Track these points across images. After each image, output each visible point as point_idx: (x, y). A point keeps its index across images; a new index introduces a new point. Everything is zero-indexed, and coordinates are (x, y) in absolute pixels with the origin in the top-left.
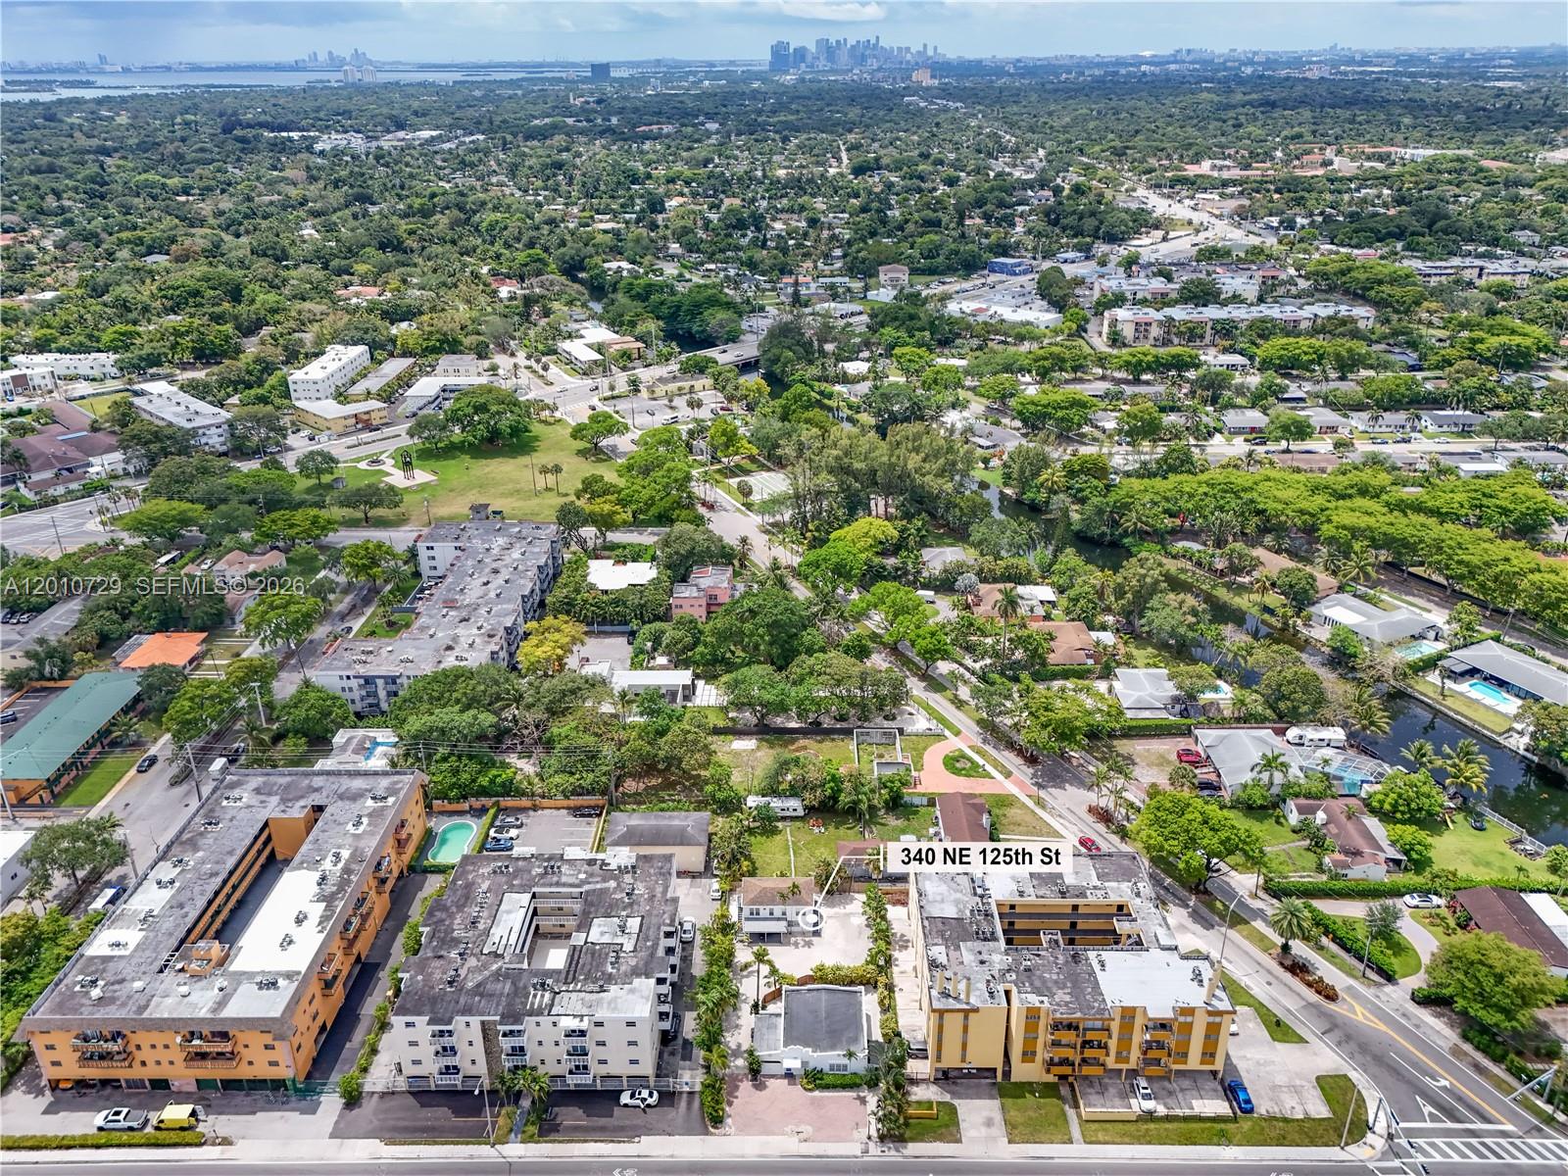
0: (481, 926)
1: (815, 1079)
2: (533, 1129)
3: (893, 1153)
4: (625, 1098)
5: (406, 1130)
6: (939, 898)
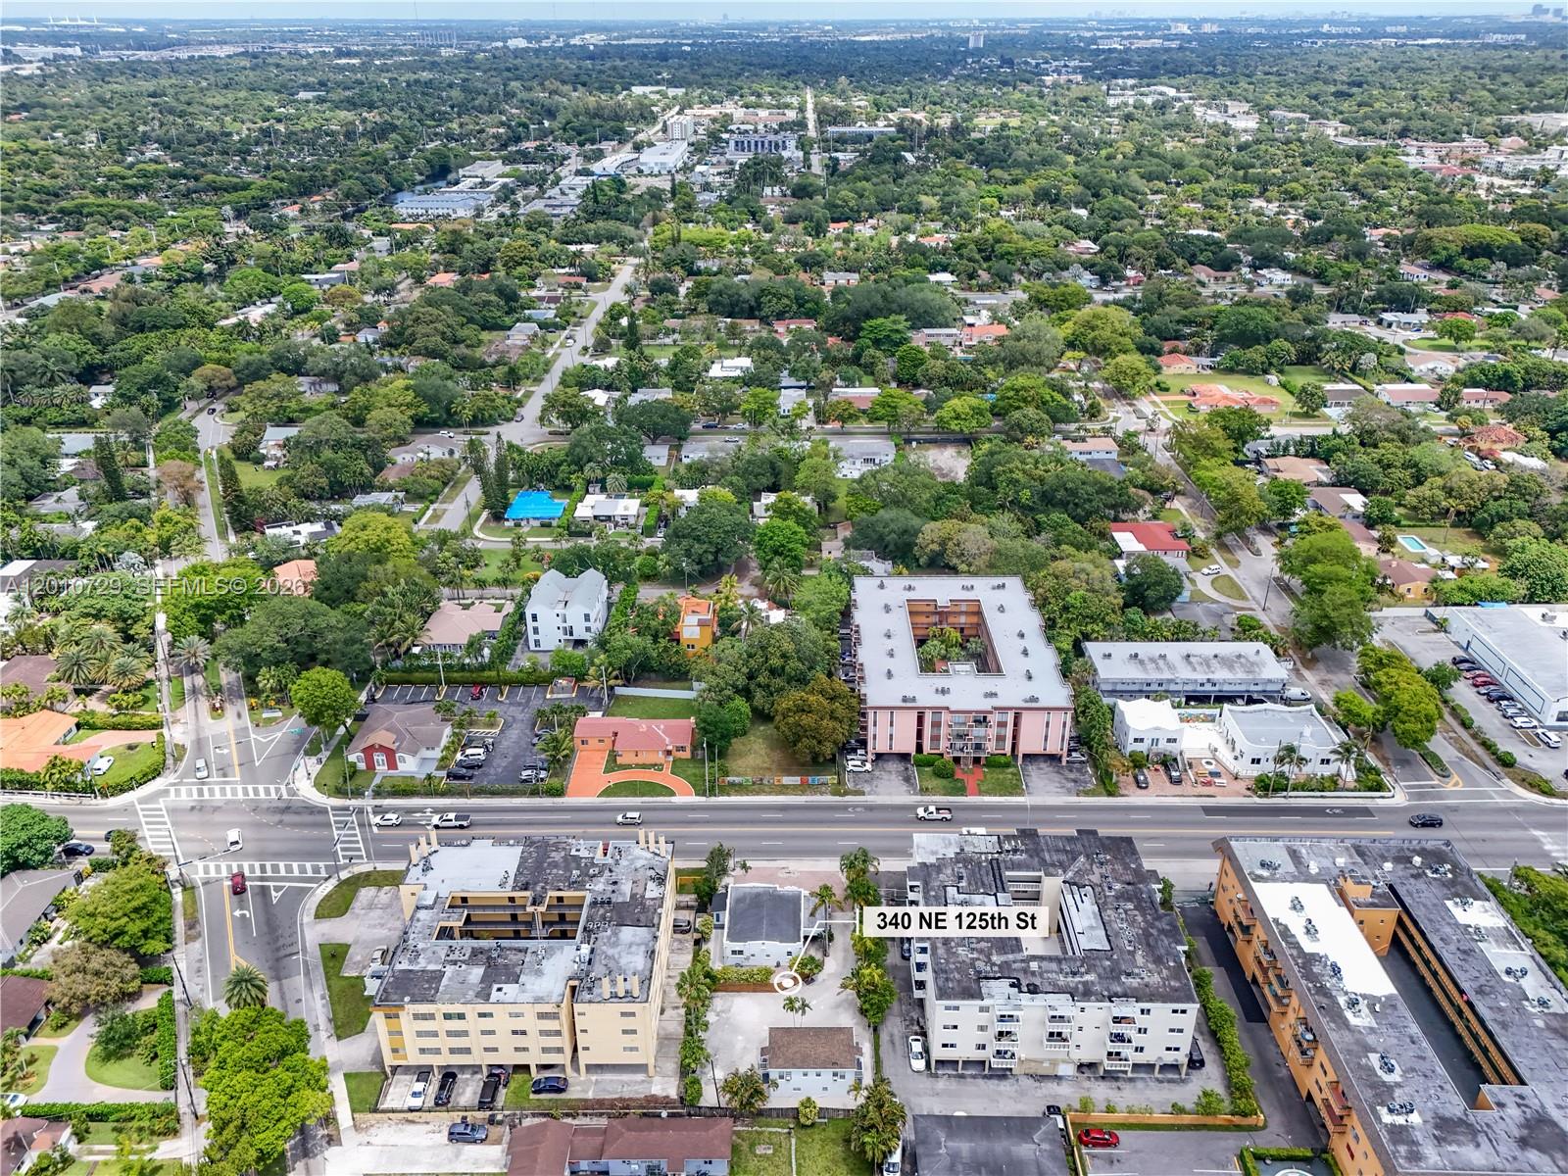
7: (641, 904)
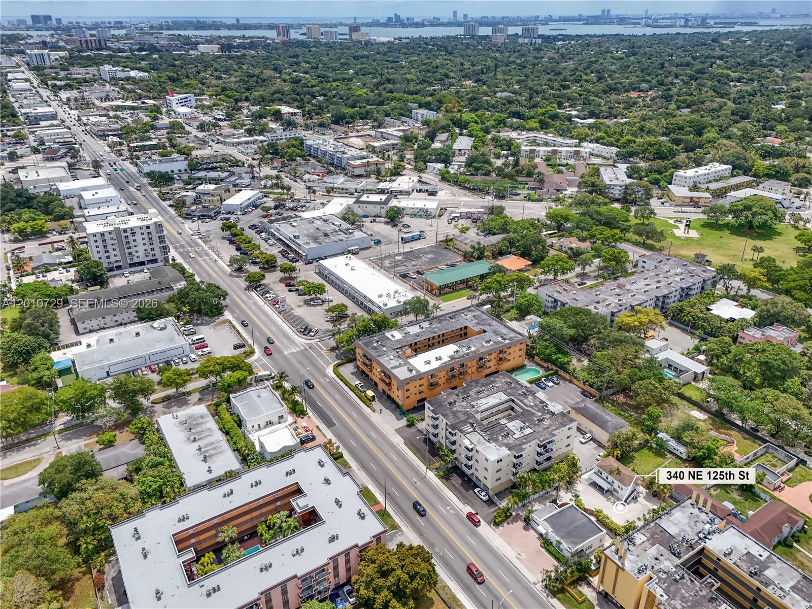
0: (480, 396)
1: (546, 543)
2: (441, 473)
3: (545, 594)
4: (476, 490)
5: (415, 446)
6: (675, 522)
7: (652, 537)
